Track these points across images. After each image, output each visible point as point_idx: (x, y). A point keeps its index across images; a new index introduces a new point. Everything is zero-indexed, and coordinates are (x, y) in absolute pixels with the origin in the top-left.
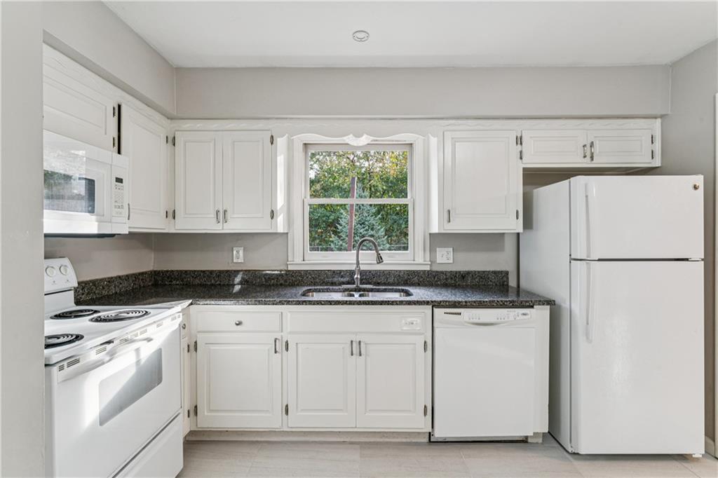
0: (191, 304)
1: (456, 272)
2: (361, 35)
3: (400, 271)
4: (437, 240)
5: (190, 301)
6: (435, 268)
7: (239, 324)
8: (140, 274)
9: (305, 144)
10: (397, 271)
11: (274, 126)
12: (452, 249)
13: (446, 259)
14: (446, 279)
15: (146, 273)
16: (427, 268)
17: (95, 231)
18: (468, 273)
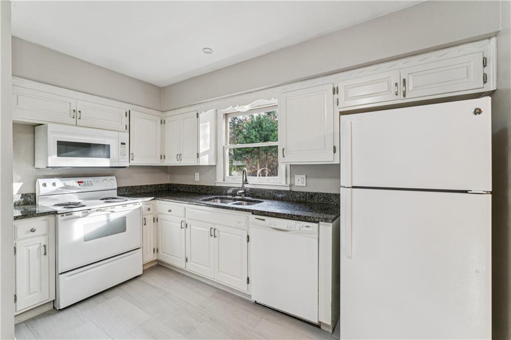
0: (154, 199)
1: (307, 193)
2: (207, 50)
3: (271, 190)
4: (296, 169)
5: (153, 198)
6: (294, 189)
7: (170, 211)
8: (159, 185)
9: (226, 114)
10: (269, 190)
11: (198, 108)
12: (305, 176)
13: (301, 184)
14: (300, 197)
15: (163, 184)
16: (288, 189)
17: (109, 165)
18: (316, 194)
